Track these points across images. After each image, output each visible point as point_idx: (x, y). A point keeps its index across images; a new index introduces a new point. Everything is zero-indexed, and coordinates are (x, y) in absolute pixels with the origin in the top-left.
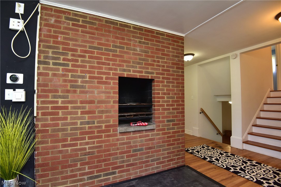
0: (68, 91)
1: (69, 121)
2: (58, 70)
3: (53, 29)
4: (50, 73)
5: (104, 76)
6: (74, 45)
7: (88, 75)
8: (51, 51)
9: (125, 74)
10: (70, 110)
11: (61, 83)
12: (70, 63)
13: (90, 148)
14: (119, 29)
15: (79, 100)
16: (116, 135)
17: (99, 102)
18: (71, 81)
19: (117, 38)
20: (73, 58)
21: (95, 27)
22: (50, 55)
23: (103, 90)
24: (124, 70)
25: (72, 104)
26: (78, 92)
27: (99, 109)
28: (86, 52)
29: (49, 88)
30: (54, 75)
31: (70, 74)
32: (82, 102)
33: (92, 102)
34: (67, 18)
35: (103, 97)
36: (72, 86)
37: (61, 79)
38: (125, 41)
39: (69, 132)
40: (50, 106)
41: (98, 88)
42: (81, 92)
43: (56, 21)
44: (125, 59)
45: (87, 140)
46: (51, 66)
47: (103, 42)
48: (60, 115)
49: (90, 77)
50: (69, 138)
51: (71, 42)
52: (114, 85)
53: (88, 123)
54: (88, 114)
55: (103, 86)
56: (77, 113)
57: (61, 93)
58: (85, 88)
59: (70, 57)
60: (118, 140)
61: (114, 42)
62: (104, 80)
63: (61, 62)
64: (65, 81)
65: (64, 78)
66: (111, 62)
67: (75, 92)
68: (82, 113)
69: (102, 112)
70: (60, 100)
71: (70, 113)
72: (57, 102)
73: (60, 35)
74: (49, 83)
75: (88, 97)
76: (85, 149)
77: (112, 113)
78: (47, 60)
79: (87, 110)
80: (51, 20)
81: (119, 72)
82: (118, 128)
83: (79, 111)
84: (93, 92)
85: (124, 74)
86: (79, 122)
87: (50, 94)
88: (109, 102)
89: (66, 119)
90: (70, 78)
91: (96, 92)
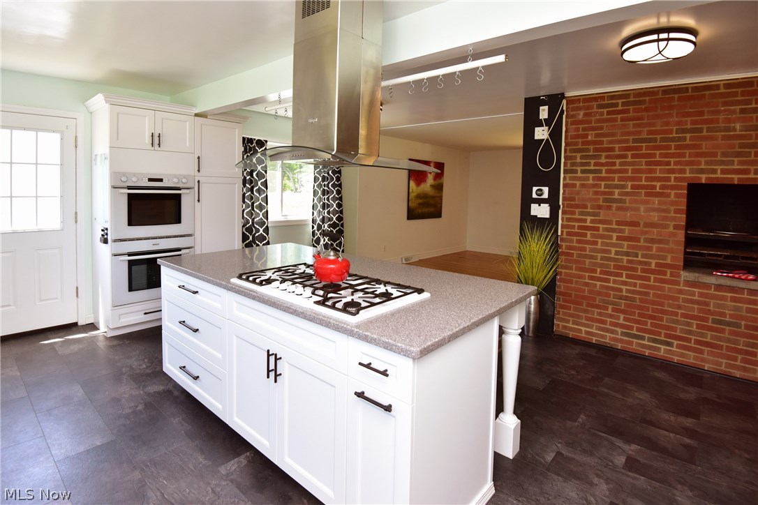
0: (600, 207)
1: (599, 246)
2: (587, 179)
3: (581, 126)
4: (578, 183)
5: (658, 184)
6: (610, 142)
7: (630, 184)
8: (579, 155)
9: (704, 178)
10: (601, 232)
11: (591, 195)
12: (604, 169)
13: (627, 291)
14: (692, 98)
15: (614, 220)
16: (678, 283)
17: (647, 225)
18: (604, 193)
19: (687, 115)
20: (607, 160)
21: (643, 107)
22: (578, 160)
23: (656, 206)
24: (702, 171)
25: (604, 224)
26: (614, 208)
27: (647, 236)
28: (628, 149)
29: (576, 203)
30: (583, 186)
31: (603, 183)
32: (618, 223)
33: (634, 224)
34: (600, 107)
35: (655, 217)
36: (605, 200)
37: (591, 190)
38: (706, 117)
39: (599, 261)
40: (577, 224)
41: (647, 202)
42: (618, 209)
43: (585, 115)
44: (704, 150)
45: (624, 279)
46: (579, 174)
47: (658, 128)
48: (589, 238)
49: (633, 187)
50: (599, 270)
51: (605, 139)
52: (678, 199)
53: (627, 254)
54: (627, 241)
55: (656, 200)
56: (611, 238)
57: (591, 208)
58: (625, 203)
59: (603, 160)
60: (681, 292)
61: (679, 123)
62: (658, 190)
63: (592, 168)
64: (596, 193)
65: (595, 189)
66: (672, 160)
67: (609, 208)
68: (619, 238)
69: (652, 241)
70: (589, 218)
71: (602, 237)
72: (585, 221)
73: (590, 132)
74: (576, 197)
75: (628, 216)
76: (621, 290)
77: (671, 245)
78: (574, 168)
79: (626, 234)
80: (579, 114)
81: (688, 175)
82: (682, 272)
83: (615, 235)
84: (637, 209)
85: (701, 178)
86: (613, 250)
87: (577, 210)
88: (666, 226)
89: (595, 243)
90: (602, 189)
91: (642, 209)
